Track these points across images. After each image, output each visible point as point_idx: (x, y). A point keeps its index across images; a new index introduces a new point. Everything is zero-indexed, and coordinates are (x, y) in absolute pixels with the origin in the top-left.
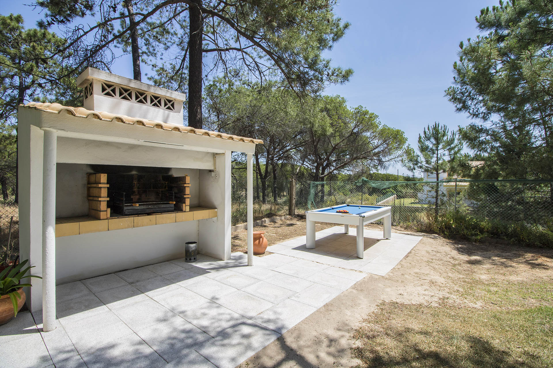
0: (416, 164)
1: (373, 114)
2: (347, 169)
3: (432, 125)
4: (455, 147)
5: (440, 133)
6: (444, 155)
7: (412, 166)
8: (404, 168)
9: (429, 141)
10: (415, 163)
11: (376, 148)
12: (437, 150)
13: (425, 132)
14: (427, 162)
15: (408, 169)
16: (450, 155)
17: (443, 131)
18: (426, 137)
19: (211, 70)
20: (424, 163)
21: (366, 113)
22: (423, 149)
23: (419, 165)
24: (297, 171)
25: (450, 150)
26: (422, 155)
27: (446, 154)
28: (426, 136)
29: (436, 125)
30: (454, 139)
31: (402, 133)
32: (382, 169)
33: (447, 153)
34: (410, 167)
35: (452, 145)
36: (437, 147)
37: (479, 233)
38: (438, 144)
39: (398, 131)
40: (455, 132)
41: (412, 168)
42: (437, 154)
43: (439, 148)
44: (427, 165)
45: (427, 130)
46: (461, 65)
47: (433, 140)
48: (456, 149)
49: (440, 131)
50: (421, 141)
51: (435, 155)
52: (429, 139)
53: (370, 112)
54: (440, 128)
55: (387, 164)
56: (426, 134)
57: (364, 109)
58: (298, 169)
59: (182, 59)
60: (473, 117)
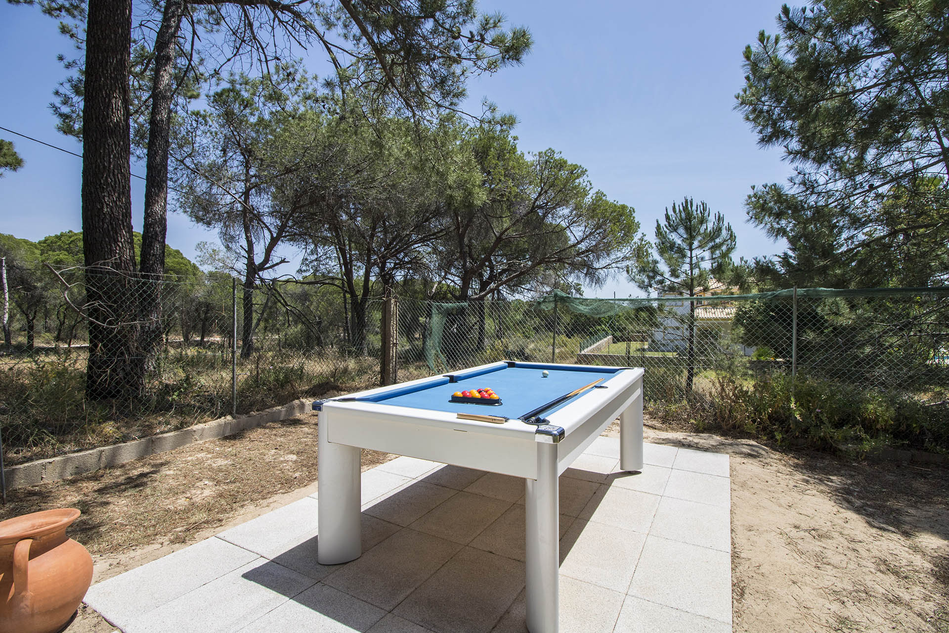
0: (653, 278)
1: (576, 167)
2: (529, 286)
3: (680, 202)
4: (722, 244)
5: (695, 218)
6: (702, 259)
7: (646, 280)
8: (632, 284)
9: (675, 233)
10: (651, 274)
11: (582, 241)
12: (691, 250)
13: (667, 217)
14: (674, 273)
15: (639, 286)
16: (713, 259)
17: (701, 212)
18: (670, 226)
19: (229, 60)
20: (667, 275)
21: (561, 165)
22: (666, 247)
23: (659, 278)
24: (434, 291)
25: (713, 249)
26: (663, 261)
27: (707, 258)
28: (669, 223)
29: (686, 201)
30: (720, 229)
31: (630, 211)
32: (594, 284)
33: (707, 254)
34: (643, 282)
35: (717, 241)
36: (691, 245)
37: (864, 436)
38: (691, 238)
39: (624, 207)
40: (721, 216)
41: (646, 284)
42: (691, 258)
43: (694, 246)
44: (673, 279)
45: (671, 212)
46: (761, 49)
47: (681, 231)
48: (724, 248)
49: (695, 213)
50: (661, 233)
51: (688, 260)
52: (675, 230)
53: (569, 163)
54: (694, 208)
55: (602, 273)
56: (669, 219)
57: (557, 156)
58: (435, 287)
59: (158, 30)
60: (795, 157)
